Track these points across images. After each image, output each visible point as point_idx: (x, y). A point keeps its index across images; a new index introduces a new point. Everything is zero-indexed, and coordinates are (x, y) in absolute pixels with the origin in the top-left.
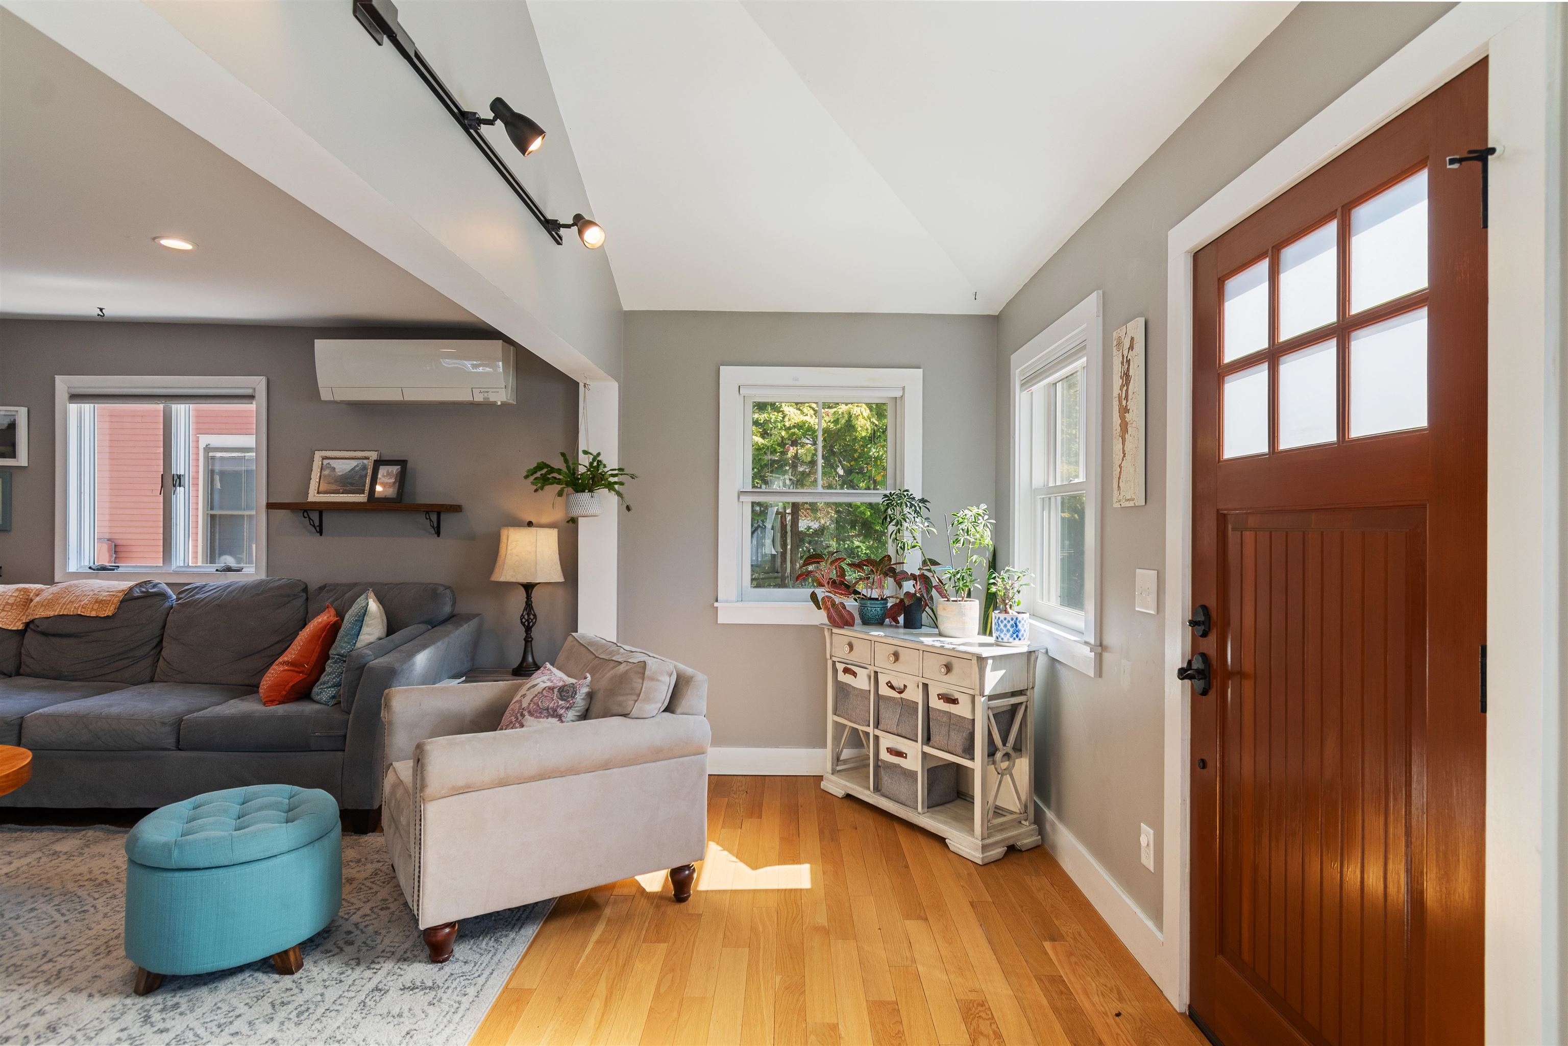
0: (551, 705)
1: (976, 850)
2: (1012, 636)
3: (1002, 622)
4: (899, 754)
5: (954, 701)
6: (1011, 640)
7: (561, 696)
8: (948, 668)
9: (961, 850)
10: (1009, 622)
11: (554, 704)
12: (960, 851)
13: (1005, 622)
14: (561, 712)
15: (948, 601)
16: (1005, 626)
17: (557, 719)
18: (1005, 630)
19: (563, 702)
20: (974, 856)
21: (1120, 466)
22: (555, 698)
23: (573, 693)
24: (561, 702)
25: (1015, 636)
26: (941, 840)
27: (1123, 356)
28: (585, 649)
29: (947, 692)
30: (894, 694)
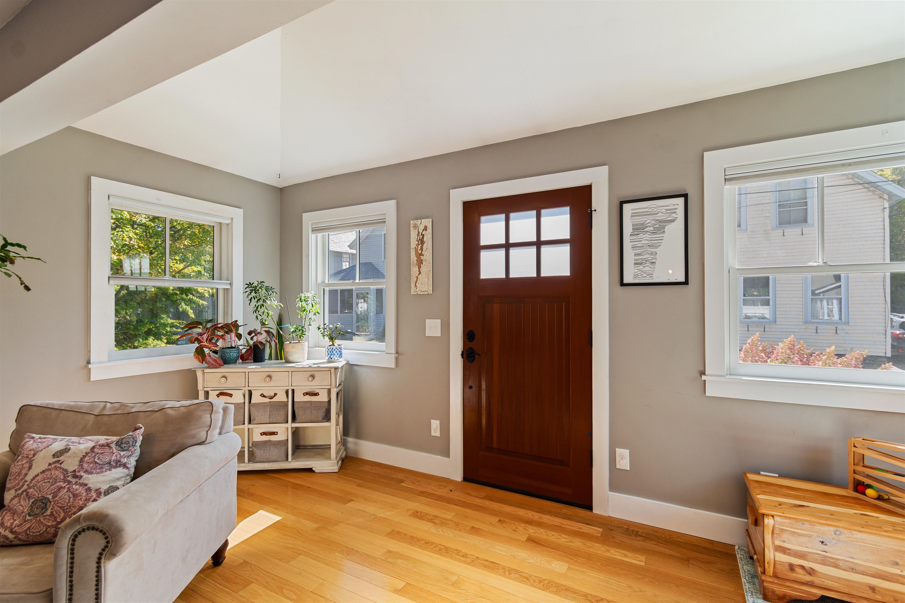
0: (113, 458)
1: (334, 466)
2: (339, 356)
3: (334, 350)
4: (273, 433)
5: (316, 394)
6: (339, 358)
7: (121, 448)
8: (313, 377)
9: (326, 469)
10: (338, 350)
11: (116, 456)
12: (323, 470)
13: (336, 350)
14: (124, 460)
15: (290, 343)
16: (336, 352)
17: (122, 468)
18: (336, 354)
19: (125, 452)
20: (333, 469)
21: (417, 278)
22: (115, 451)
23: (133, 442)
24: (122, 453)
25: (340, 356)
26: (310, 470)
27: (419, 232)
28: (72, 413)
29: (312, 391)
30: (267, 400)
